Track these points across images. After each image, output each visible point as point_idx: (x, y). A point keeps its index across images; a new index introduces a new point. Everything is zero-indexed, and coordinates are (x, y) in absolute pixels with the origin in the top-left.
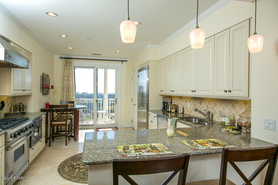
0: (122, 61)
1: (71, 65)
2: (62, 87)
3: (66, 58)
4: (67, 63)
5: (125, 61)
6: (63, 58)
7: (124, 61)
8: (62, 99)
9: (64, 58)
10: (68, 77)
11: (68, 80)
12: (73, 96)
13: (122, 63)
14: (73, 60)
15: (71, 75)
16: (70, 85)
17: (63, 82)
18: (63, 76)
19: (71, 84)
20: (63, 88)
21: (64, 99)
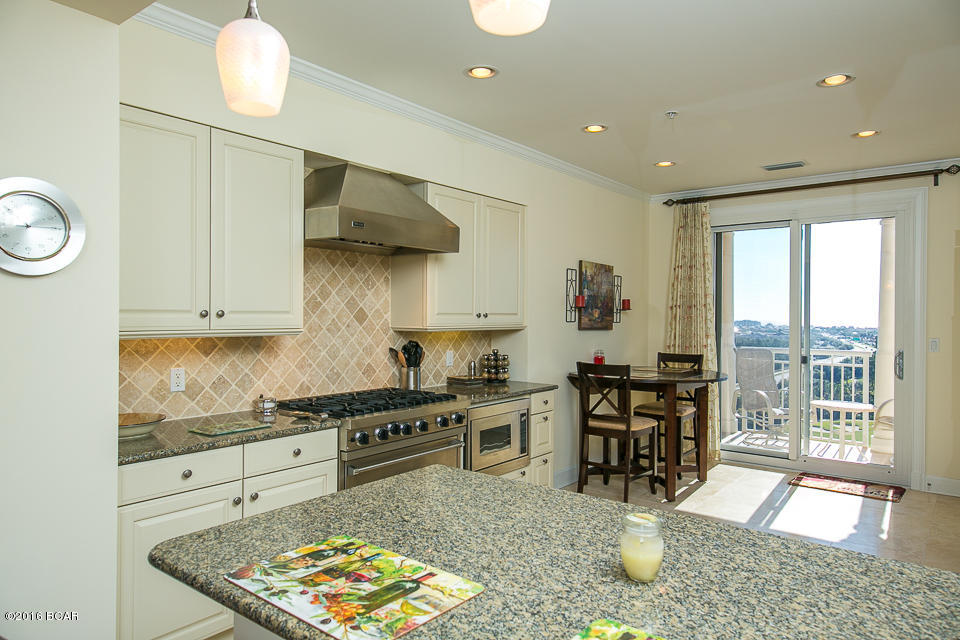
0: (936, 174)
1: (698, 225)
2: (670, 304)
3: (684, 202)
4: (686, 217)
5: (948, 170)
6: (674, 202)
7: (942, 171)
8: (669, 347)
9: (678, 202)
10: (691, 267)
11: (690, 279)
12: (707, 336)
13: (936, 184)
14: (707, 204)
15: (700, 260)
16: (695, 295)
17: (673, 285)
18: (673, 267)
19: (700, 292)
20: (672, 308)
21: (674, 345)
